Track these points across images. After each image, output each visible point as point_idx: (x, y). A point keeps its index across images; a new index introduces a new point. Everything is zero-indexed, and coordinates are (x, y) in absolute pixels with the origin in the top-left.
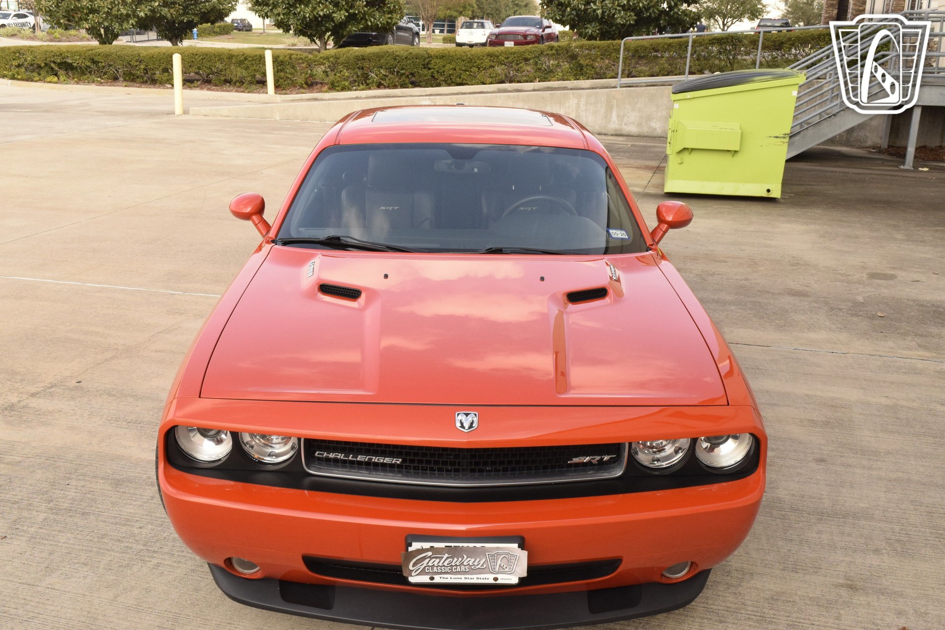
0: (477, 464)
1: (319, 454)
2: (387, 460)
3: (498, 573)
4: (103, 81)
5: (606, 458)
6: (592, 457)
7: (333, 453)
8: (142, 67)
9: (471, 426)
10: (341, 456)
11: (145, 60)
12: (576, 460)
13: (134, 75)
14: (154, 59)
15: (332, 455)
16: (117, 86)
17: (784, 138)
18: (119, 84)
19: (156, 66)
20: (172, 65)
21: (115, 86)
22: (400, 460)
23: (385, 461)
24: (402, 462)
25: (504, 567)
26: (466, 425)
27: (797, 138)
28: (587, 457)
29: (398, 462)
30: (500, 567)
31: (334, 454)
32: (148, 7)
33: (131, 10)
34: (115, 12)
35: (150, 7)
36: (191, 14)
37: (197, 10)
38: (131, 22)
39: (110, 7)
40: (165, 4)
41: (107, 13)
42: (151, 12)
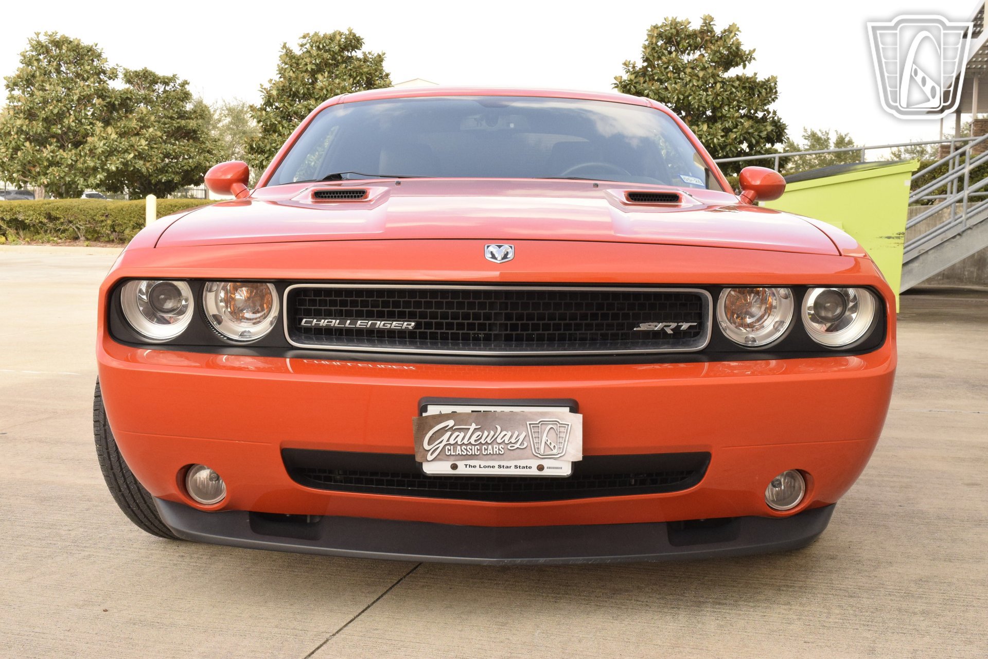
0: (514, 327)
1: (306, 322)
2: (395, 325)
3: (545, 457)
4: (60, 241)
5: (685, 326)
6: (665, 324)
7: (325, 319)
8: (109, 222)
9: (505, 256)
10: (335, 323)
11: (113, 213)
12: (644, 327)
13: (98, 233)
14: (124, 213)
15: (323, 323)
16: (77, 245)
17: (899, 238)
18: (79, 244)
19: (125, 221)
20: (145, 219)
21: (74, 246)
22: (413, 324)
23: (393, 327)
24: (416, 327)
25: (552, 447)
26: (499, 256)
27: (915, 265)
28: (659, 323)
29: (410, 327)
30: (546, 446)
31: (326, 321)
32: (120, 159)
33: (100, 162)
34: (80, 165)
35: (123, 160)
36: (170, 173)
37: (178, 168)
38: (98, 176)
39: (74, 158)
40: (140, 156)
41: (71, 167)
42: (123, 165)
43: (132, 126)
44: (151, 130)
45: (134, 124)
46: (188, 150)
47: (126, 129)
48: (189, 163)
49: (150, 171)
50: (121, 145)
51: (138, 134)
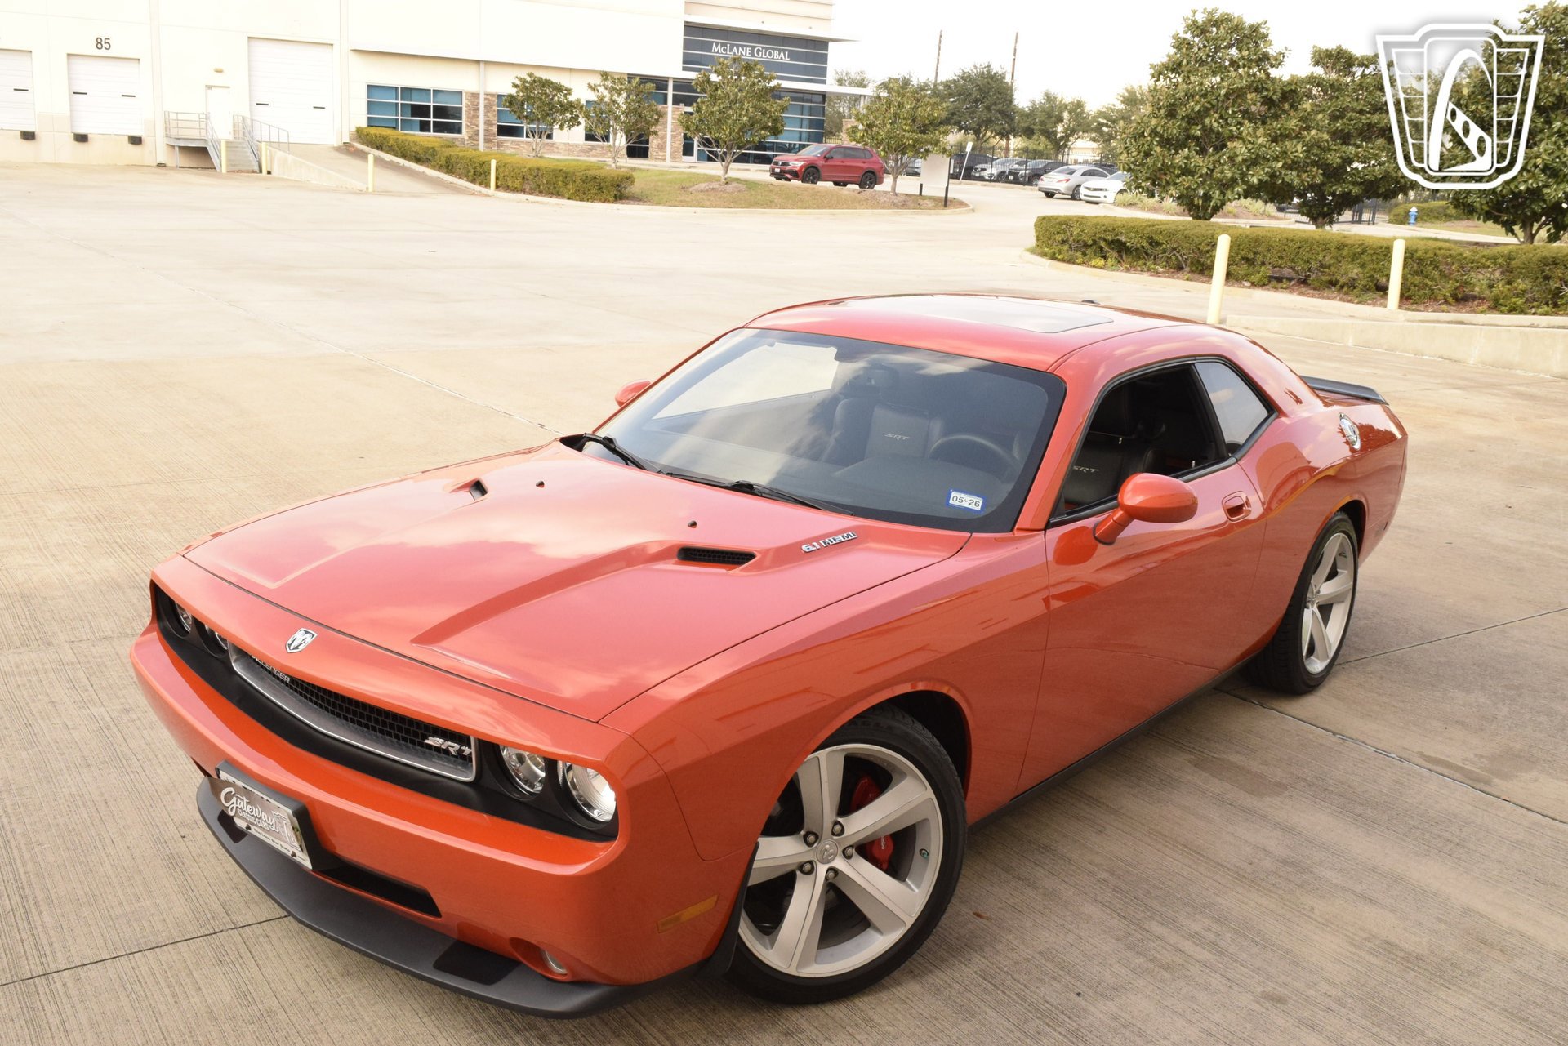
4: (1161, 270)
5: (467, 752)
6: (450, 743)
9: (298, 646)
12: (432, 741)
16: (1177, 278)
18: (1181, 275)
26: (294, 645)
28: (446, 741)
30: (289, 838)
32: (1266, 169)
33: (1239, 172)
34: (1217, 175)
35: (1269, 170)
36: (1349, 182)
37: (1360, 177)
38: (1236, 189)
39: (1211, 166)
40: (1294, 166)
41: (1205, 177)
42: (1270, 177)
43: (1291, 127)
44: (1313, 132)
45: (1293, 124)
46: (1377, 154)
47: (1283, 131)
48: (1374, 171)
49: (1306, 184)
50: (1269, 152)
51: (1297, 137)
